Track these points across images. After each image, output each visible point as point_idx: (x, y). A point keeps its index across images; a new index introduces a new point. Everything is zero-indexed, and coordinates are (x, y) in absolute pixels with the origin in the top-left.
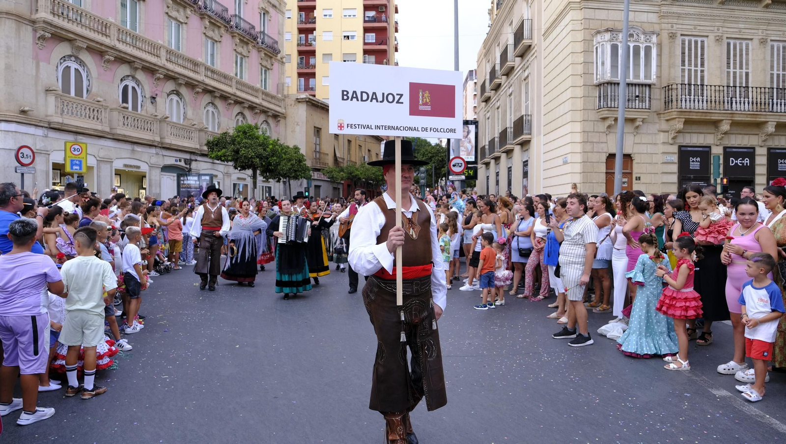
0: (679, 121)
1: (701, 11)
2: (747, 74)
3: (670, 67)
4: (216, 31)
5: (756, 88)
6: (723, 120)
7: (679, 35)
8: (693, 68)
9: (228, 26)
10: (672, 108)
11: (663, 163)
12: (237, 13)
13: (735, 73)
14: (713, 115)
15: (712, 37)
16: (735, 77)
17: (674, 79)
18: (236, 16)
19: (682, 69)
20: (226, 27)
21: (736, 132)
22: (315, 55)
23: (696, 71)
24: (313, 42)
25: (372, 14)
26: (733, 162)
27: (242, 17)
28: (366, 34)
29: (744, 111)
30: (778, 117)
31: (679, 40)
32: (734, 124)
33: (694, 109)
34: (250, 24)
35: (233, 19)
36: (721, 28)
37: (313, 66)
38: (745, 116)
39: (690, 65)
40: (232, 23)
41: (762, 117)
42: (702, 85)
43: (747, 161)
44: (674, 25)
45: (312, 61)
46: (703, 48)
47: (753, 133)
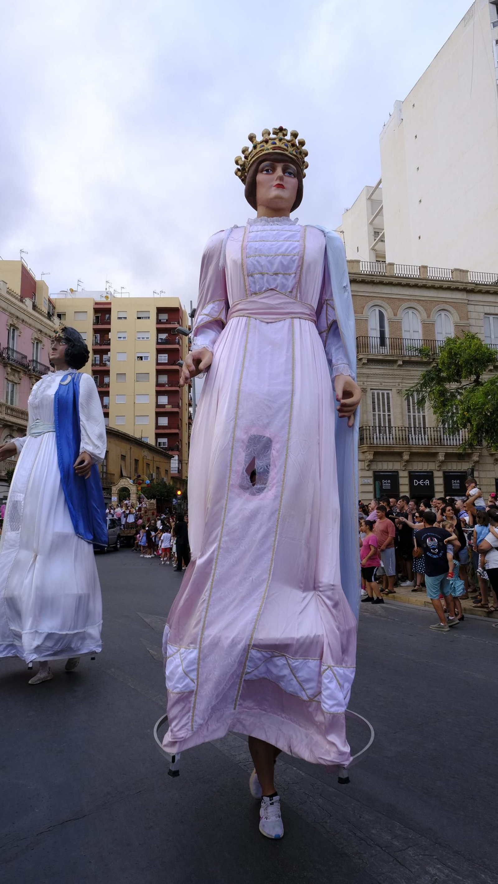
0: (369, 454)
1: (385, 372)
2: (424, 417)
3: (363, 413)
4: (16, 375)
5: (430, 428)
6: (403, 452)
7: (369, 390)
8: (382, 413)
9: (26, 370)
10: (364, 444)
11: (362, 485)
12: (35, 359)
13: (414, 416)
14: (395, 448)
15: (394, 390)
16: (414, 419)
17: (367, 422)
18: (33, 361)
19: (373, 414)
20: (24, 371)
21: (417, 460)
22: (109, 375)
23: (384, 415)
24: (107, 362)
25: (164, 336)
26: (416, 483)
27: (39, 361)
28: (159, 355)
29: (419, 445)
30: (445, 449)
31: (369, 394)
32: (412, 454)
33: (380, 444)
34: (45, 366)
35: (31, 364)
36: (400, 384)
37: (106, 385)
38: (420, 449)
39: (379, 411)
40: (30, 367)
41: (433, 449)
42: (390, 427)
43: (427, 482)
44: (365, 382)
45: (106, 380)
46: (388, 398)
47: (430, 460)
